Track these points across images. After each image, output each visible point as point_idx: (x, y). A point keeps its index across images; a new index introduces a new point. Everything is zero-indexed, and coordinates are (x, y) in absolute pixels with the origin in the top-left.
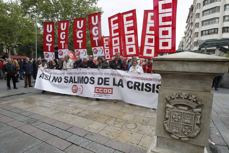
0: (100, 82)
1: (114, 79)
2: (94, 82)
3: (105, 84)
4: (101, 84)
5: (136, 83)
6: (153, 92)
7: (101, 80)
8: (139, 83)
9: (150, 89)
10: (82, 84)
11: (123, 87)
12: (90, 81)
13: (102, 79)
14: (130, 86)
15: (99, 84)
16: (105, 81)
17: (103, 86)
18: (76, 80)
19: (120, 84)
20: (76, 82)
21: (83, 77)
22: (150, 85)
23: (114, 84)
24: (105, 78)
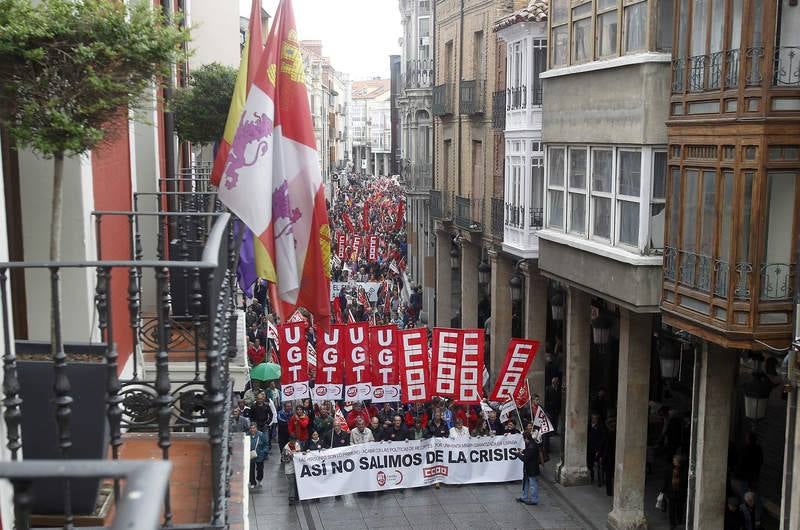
0: (431, 459)
1: (450, 453)
2: (420, 461)
3: (437, 460)
4: (432, 462)
5: (481, 452)
6: (506, 459)
7: (431, 456)
8: (485, 451)
9: (501, 456)
10: (398, 468)
11: (465, 462)
12: (414, 460)
13: (432, 453)
14: (474, 458)
15: (428, 462)
16: (437, 455)
17: (435, 464)
18: (382, 463)
19: (461, 459)
20: (382, 467)
21: (399, 457)
22: (501, 451)
23: (450, 461)
24: (437, 452)
